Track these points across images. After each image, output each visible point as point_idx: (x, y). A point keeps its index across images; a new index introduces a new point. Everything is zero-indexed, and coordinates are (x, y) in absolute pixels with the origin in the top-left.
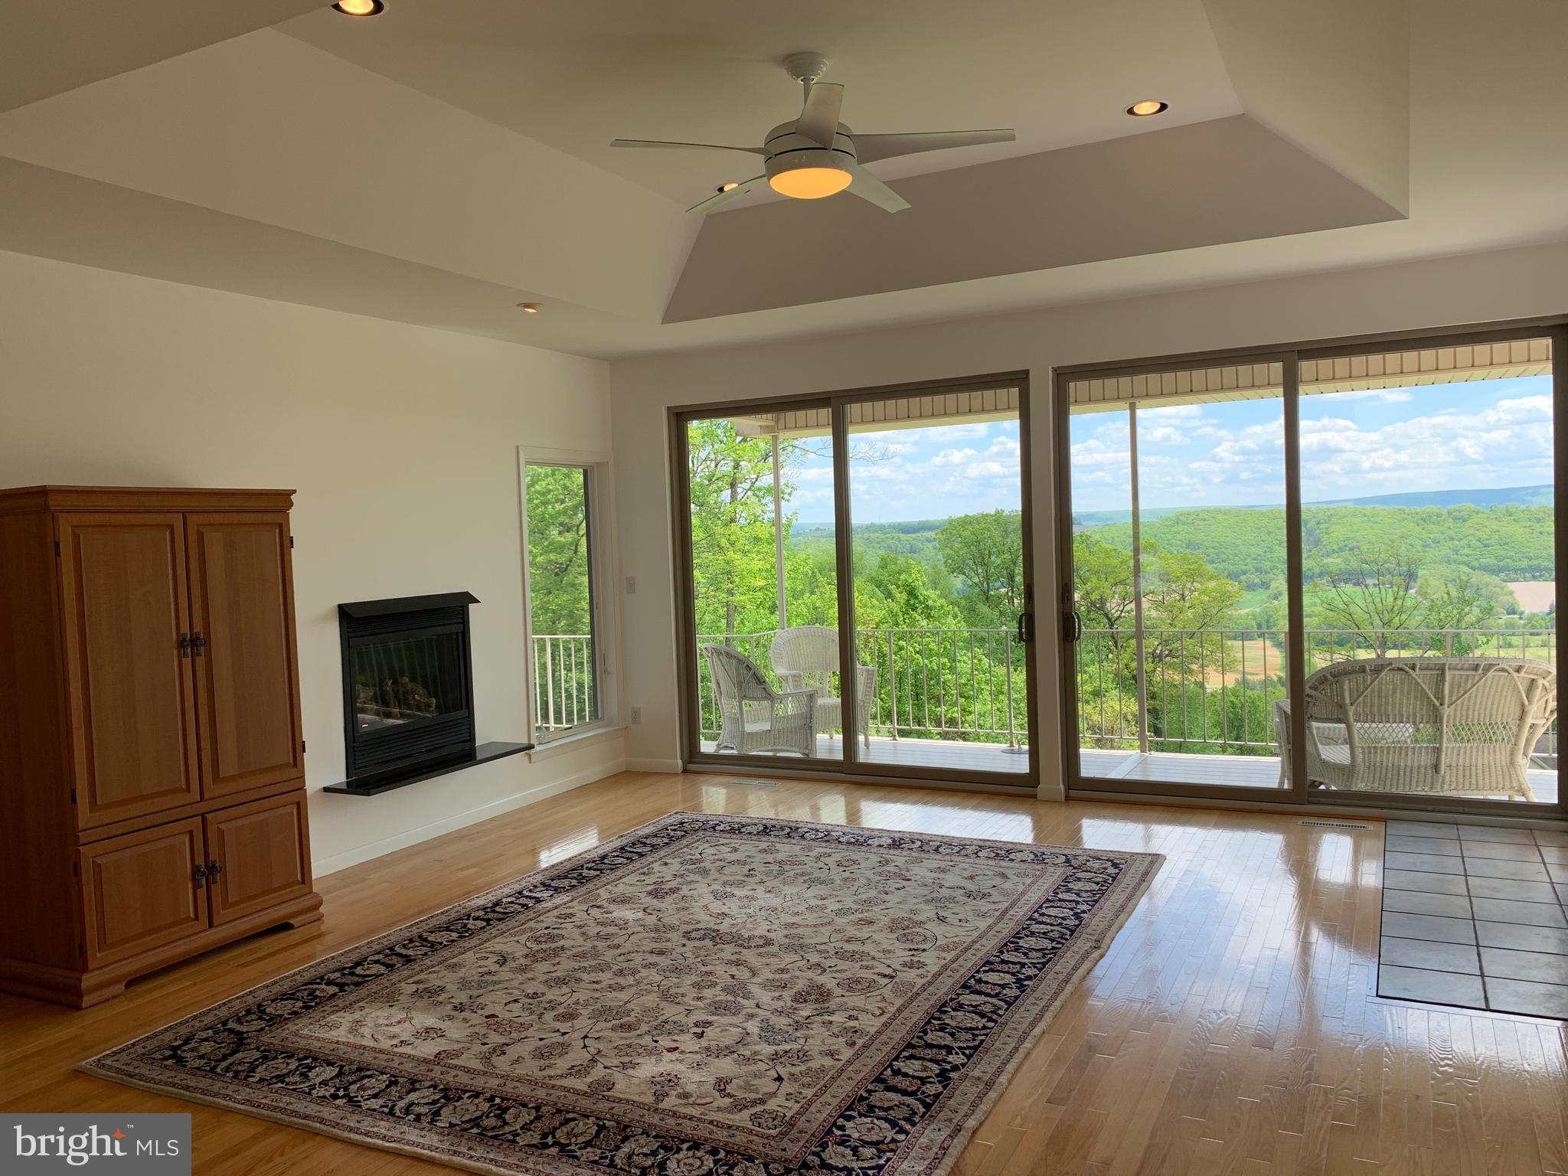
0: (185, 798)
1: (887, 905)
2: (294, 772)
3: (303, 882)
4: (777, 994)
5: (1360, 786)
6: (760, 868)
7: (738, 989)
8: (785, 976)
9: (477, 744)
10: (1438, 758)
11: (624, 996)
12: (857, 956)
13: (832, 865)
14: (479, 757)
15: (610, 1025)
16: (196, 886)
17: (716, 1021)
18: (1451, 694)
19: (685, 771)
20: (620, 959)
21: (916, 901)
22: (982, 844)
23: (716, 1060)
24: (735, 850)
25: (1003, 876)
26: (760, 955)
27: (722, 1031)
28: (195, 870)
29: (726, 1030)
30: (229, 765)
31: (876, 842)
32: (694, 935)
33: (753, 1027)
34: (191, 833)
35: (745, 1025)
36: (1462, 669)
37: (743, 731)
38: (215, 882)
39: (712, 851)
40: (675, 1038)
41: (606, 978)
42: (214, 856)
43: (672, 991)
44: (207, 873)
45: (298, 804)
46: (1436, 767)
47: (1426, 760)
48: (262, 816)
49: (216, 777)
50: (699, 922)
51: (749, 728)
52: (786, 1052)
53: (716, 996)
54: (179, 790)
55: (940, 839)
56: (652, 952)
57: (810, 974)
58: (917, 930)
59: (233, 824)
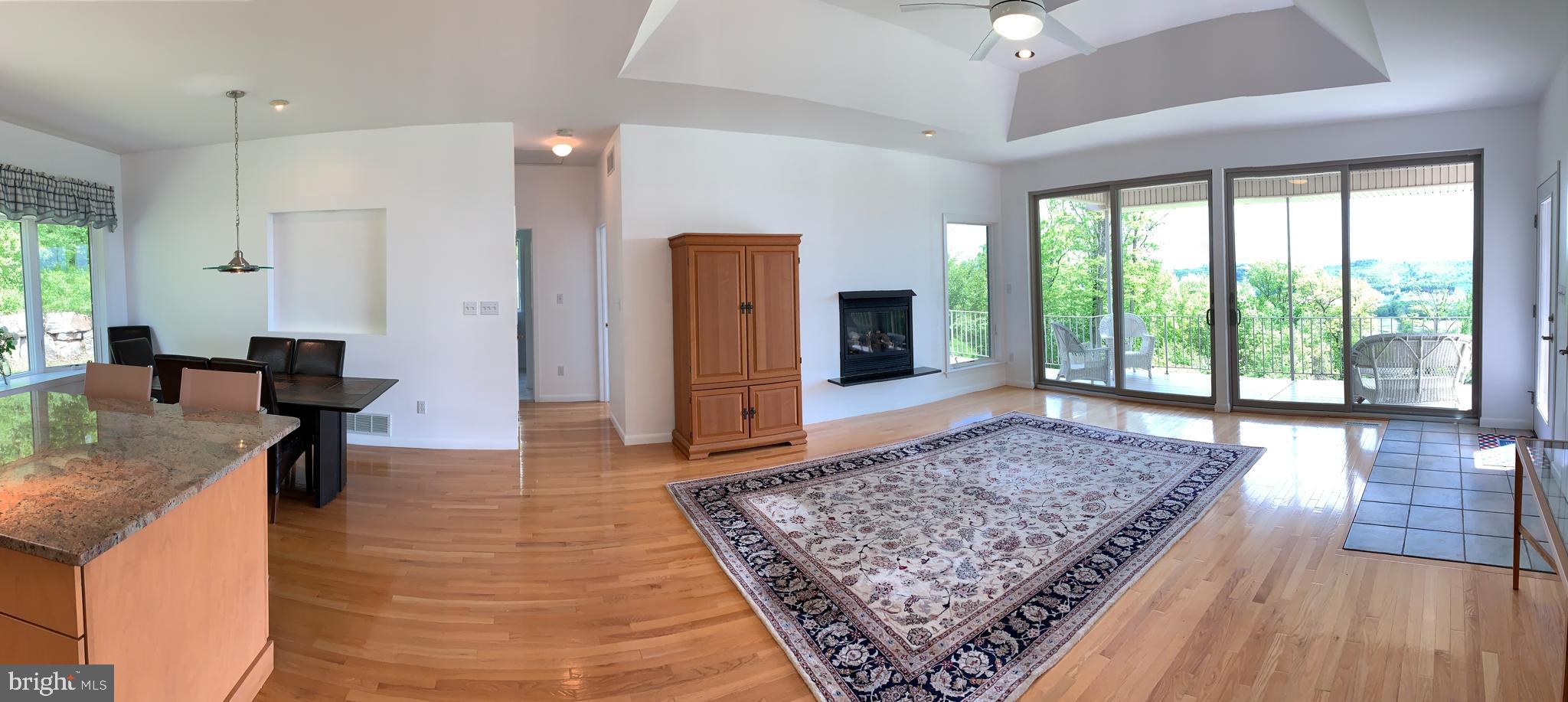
0: (740, 378)
1: (1091, 482)
2: (795, 372)
3: (798, 424)
4: (987, 540)
5: (1380, 401)
6: (1034, 450)
7: (967, 534)
8: (1001, 528)
9: (915, 367)
10: (1418, 386)
11: (903, 524)
12: (1052, 518)
13: (1076, 452)
14: (915, 373)
15: (883, 541)
16: (744, 418)
17: (939, 554)
18: (1424, 353)
19: (1036, 388)
20: (920, 500)
21: (1109, 480)
22: (1168, 441)
23: (921, 582)
24: (1029, 438)
25: (1169, 464)
26: (996, 510)
27: (940, 561)
28: (744, 410)
29: (942, 561)
30: (762, 366)
31: (1110, 438)
32: (969, 491)
33: (958, 562)
34: (742, 394)
35: (953, 560)
36: (1429, 339)
37: (1070, 369)
38: (753, 417)
39: (1016, 437)
40: (910, 560)
41: (904, 510)
42: (753, 405)
43: (932, 527)
44: (749, 413)
45: (797, 387)
46: (1417, 390)
47: (1412, 386)
48: (778, 391)
49: (755, 370)
50: (978, 483)
51: (1073, 367)
52: (964, 585)
53: (953, 535)
54: (737, 374)
55: (1146, 438)
56: (939, 499)
57: (1016, 529)
58: (1096, 501)
59: (763, 392)
